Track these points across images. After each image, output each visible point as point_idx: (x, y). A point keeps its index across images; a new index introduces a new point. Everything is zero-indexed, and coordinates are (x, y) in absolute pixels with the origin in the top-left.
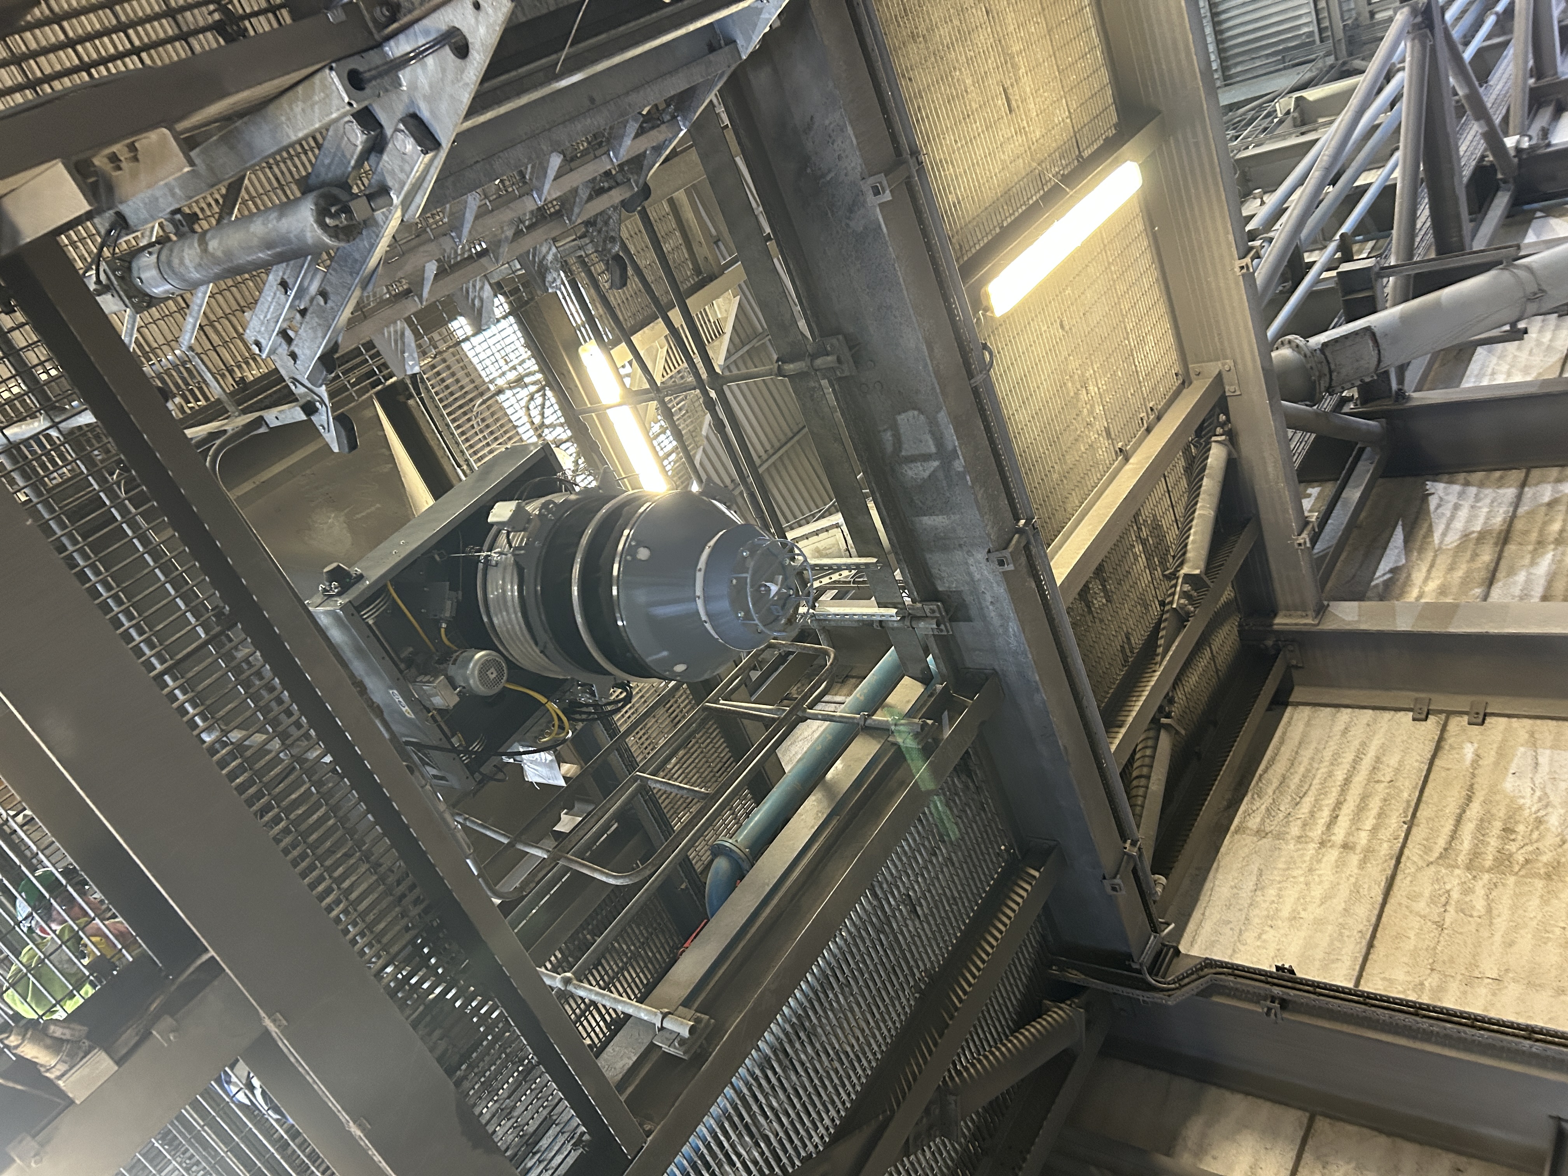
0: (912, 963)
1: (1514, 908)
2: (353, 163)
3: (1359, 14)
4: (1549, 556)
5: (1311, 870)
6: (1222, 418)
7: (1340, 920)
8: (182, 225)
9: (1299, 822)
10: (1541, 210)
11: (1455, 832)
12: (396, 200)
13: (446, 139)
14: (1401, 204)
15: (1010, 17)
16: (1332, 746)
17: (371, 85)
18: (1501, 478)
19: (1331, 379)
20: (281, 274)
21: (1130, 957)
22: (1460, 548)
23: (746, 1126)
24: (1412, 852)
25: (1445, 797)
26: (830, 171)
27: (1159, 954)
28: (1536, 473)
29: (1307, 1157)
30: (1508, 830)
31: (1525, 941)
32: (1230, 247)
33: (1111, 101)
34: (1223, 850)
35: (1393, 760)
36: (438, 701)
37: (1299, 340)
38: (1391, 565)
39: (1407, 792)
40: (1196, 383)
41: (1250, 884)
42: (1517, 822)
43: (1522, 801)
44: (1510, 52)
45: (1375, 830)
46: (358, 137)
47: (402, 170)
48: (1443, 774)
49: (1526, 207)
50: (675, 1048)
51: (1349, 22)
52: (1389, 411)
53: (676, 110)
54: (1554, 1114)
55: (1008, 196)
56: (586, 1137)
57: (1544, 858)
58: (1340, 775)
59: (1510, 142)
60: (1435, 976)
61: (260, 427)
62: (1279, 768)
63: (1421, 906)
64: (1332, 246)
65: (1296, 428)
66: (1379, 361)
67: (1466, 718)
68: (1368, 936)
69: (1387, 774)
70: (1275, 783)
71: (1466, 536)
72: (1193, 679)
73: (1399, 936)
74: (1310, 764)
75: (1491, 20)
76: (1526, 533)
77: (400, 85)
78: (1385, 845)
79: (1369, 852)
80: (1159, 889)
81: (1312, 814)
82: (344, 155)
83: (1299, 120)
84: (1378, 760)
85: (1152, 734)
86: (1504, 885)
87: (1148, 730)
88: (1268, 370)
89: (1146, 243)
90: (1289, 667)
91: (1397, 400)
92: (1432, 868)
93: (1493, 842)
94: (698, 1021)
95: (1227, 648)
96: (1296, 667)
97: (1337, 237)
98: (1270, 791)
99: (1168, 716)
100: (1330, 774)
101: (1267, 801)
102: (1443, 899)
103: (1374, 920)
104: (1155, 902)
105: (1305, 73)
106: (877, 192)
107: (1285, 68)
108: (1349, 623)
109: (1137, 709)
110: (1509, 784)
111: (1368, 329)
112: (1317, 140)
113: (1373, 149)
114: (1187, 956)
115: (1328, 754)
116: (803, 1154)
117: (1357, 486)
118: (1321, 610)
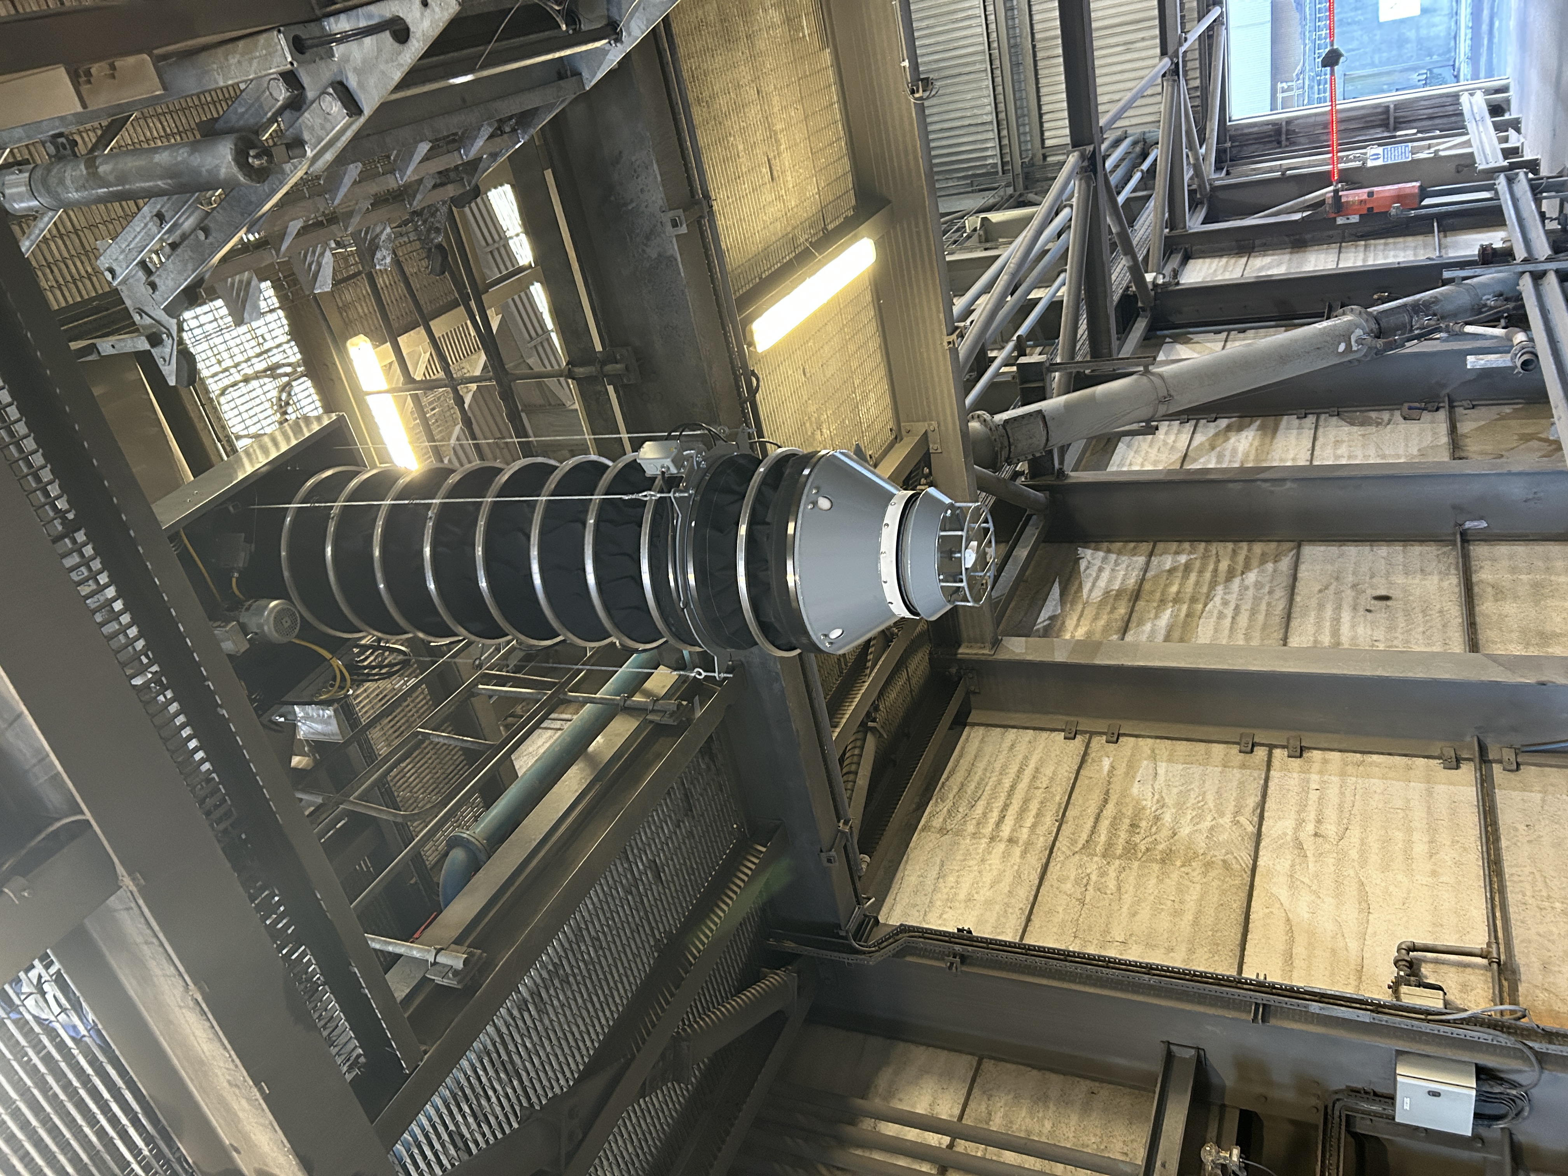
0: (654, 924)
1: (1137, 887)
2: (270, 114)
3: (1034, 155)
4: (1168, 612)
5: (983, 860)
6: (926, 470)
7: (1006, 901)
8: (65, 148)
9: (974, 822)
10: (1170, 337)
11: (1094, 827)
12: (310, 153)
13: (368, 109)
14: (1067, 315)
15: (776, 100)
16: (1001, 759)
17: (311, 51)
18: (1135, 548)
19: (1010, 451)
20: (159, 207)
21: (839, 926)
22: (1102, 603)
23: (503, 1063)
24: (1063, 843)
25: (1088, 800)
26: (632, 201)
27: (861, 925)
28: (1160, 546)
29: (975, 1091)
30: (1134, 826)
31: (1145, 913)
32: (940, 325)
33: (851, 186)
34: (911, 845)
35: (1048, 771)
36: (228, 646)
37: (987, 416)
38: (1049, 614)
39: (1059, 795)
40: (906, 440)
41: (934, 873)
42: (1141, 819)
43: (1144, 803)
44: (1151, 204)
45: (1034, 826)
46: (282, 94)
47: (323, 127)
48: (1087, 782)
49: (1159, 333)
50: (449, 978)
51: (1027, 160)
52: (1052, 486)
53: (516, 123)
54: (1165, 1039)
55: (766, 252)
56: (362, 1060)
57: (1160, 847)
58: (1007, 783)
59: (1149, 277)
60: (1078, 941)
61: (91, 354)
62: (959, 777)
63: (1068, 887)
64: (1010, 345)
65: (982, 490)
66: (1047, 440)
67: (1104, 737)
68: (1027, 913)
69: (1043, 782)
70: (955, 790)
71: (1107, 593)
72: (892, 695)
73: (1050, 911)
74: (984, 774)
75: (1137, 176)
76: (1152, 592)
77: (333, 56)
78: (1041, 839)
79: (1029, 844)
80: (864, 866)
81: (985, 814)
82: (261, 106)
83: (983, 238)
84: (1037, 770)
85: (860, 735)
86: (1130, 868)
87: (858, 732)
88: (965, 433)
89: (872, 313)
90: (968, 693)
91: (1058, 477)
92: (1077, 856)
93: (1123, 835)
94: (471, 955)
95: (919, 672)
96: (974, 693)
97: (1015, 338)
98: (951, 796)
99: (874, 720)
100: (999, 782)
101: (949, 804)
102: (1085, 881)
103: (1031, 898)
104: (860, 877)
105: (989, 198)
106: (675, 224)
107: (972, 192)
108: (1017, 655)
109: (849, 712)
110: (1135, 790)
111: (1039, 412)
112: (999, 256)
113: (1045, 267)
114: (885, 925)
115: (998, 766)
116: (550, 1095)
117: (1026, 547)
118: (996, 643)
